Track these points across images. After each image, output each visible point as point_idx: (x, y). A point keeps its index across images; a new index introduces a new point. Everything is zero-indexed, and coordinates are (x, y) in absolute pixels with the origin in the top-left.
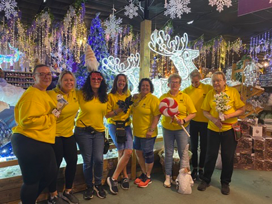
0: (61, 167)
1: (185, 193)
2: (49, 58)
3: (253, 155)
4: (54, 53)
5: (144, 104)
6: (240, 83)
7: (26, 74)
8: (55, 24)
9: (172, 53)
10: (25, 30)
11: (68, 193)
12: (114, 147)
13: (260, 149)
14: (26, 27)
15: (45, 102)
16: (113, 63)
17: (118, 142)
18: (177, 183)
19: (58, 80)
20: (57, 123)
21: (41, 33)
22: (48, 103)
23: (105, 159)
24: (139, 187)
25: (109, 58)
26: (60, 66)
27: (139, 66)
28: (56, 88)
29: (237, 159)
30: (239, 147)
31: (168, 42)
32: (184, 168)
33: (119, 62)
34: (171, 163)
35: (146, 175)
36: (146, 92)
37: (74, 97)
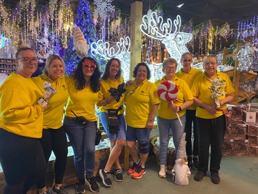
0: (49, 160)
1: (182, 184)
2: (35, 43)
3: (246, 141)
4: (40, 39)
5: (142, 92)
6: (232, 68)
7: (12, 60)
8: (40, 8)
9: (165, 36)
10: (9, 14)
11: (58, 188)
12: (106, 137)
13: (254, 135)
14: (10, 11)
15: (30, 91)
16: (102, 48)
17: (110, 132)
18: (174, 174)
19: (44, 66)
20: (44, 114)
21: (26, 17)
22: (34, 92)
23: (96, 149)
24: (133, 178)
25: (98, 42)
26: (47, 52)
27: (129, 51)
28: (43, 74)
29: (230, 146)
30: (233, 133)
31: (161, 24)
32: (180, 158)
33: (109, 46)
34: (165, 153)
35: (140, 166)
36: (142, 78)
37: (62, 84)
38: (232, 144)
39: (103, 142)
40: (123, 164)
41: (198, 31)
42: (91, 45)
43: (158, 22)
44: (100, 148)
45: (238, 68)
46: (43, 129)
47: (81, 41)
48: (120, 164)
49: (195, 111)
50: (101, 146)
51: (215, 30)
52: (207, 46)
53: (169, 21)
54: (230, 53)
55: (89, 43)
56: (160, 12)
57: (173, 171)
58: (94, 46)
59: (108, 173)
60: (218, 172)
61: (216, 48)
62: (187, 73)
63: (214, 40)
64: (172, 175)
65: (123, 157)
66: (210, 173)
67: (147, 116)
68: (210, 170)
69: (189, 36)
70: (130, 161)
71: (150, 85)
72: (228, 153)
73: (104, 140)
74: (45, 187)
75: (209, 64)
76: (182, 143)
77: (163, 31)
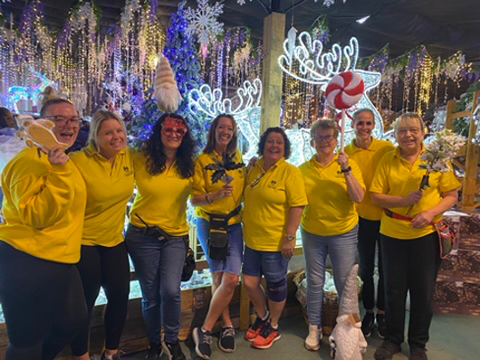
2: (100, 91)
4: (108, 82)
5: (273, 182)
6: (463, 139)
10: (54, 39)
11: (110, 357)
14: (55, 34)
17: (211, 257)
18: (333, 345)
20: (85, 220)
23: (184, 288)
24: (254, 347)
26: (118, 106)
27: (260, 104)
29: (456, 294)
30: (461, 270)
31: (319, 55)
32: (346, 313)
33: (221, 96)
34: (319, 301)
35: (269, 324)
36: (275, 157)
37: (124, 165)
38: (459, 291)
39: (202, 275)
40: (236, 320)
41: (399, 68)
42: (190, 94)
43: (313, 50)
44: (194, 287)
45: (473, 140)
46: (82, 246)
47: (169, 85)
48: (231, 318)
49: (379, 222)
50: (197, 283)
51: (436, 65)
52: (419, 96)
53: (336, 48)
54: (461, 110)
55: (186, 90)
56: (323, 33)
57: (331, 338)
58: (195, 97)
59: (208, 333)
60: (424, 345)
61: (436, 101)
62: (365, 148)
63: (433, 85)
64: (329, 346)
65: (239, 304)
66: (408, 347)
67: (281, 229)
68: (409, 341)
69: (374, 77)
70: (251, 314)
71: (289, 169)
72: (451, 309)
73: (204, 270)
74: (87, 353)
75: (406, 131)
76: (350, 285)
77: (322, 67)
